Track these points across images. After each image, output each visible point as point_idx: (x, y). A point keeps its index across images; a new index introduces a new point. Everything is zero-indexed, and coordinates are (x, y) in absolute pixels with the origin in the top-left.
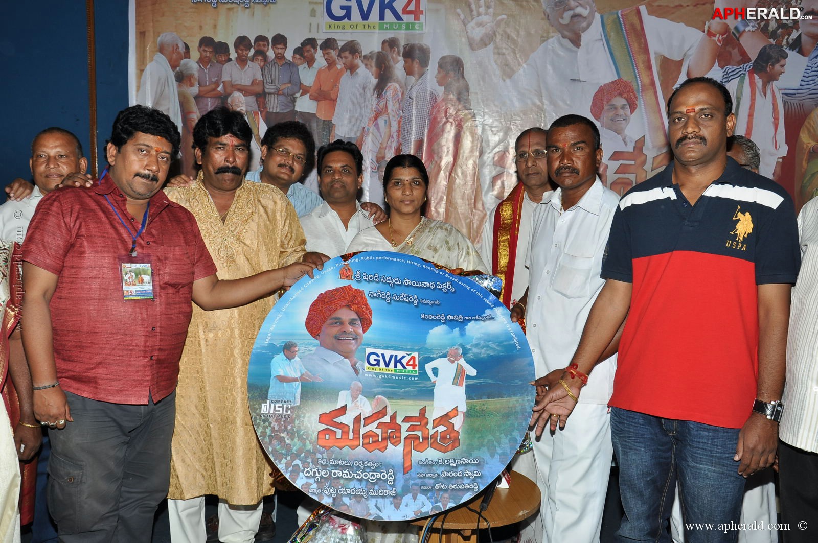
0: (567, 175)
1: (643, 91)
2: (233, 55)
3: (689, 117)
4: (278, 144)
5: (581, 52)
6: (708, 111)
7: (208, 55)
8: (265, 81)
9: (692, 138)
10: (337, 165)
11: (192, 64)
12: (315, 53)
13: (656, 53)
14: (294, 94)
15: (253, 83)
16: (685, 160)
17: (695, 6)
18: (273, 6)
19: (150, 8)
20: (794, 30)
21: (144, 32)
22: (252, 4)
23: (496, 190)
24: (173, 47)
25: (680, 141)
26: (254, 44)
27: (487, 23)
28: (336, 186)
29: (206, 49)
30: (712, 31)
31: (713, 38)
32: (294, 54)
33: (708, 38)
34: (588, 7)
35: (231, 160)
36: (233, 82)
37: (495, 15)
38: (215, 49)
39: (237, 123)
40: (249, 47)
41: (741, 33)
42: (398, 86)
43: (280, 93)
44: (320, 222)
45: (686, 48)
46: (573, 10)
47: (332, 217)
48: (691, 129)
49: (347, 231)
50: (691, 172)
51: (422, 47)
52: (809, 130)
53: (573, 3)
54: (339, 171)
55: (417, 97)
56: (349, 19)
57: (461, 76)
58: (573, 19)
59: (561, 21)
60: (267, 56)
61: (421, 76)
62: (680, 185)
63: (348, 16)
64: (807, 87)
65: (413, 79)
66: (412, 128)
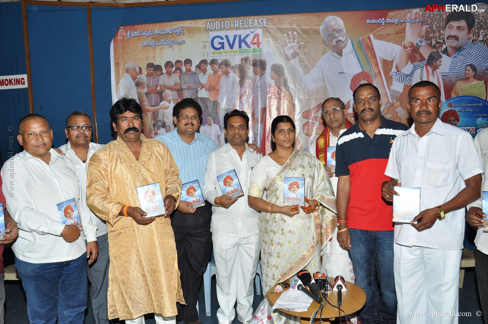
0: (424, 115)
1: (375, 76)
2: (164, 71)
3: (365, 101)
4: (180, 114)
5: (343, 58)
6: (373, 97)
7: (151, 72)
8: (181, 83)
9: (368, 109)
10: (237, 125)
11: (143, 77)
12: (207, 67)
13: (380, 58)
14: (197, 88)
15: (175, 84)
16: (366, 119)
17: (396, 34)
18: (183, 45)
19: (121, 51)
20: (444, 45)
21: (118, 63)
22: (173, 44)
23: (305, 131)
24: (133, 69)
25: (363, 111)
26: (175, 65)
27: (294, 47)
28: (236, 136)
29: (150, 69)
30: (406, 45)
31: (407, 49)
32: (196, 68)
33: (404, 49)
34: (344, 36)
35: (131, 125)
36: (165, 85)
37: (298, 42)
38: (154, 69)
39: (132, 105)
40: (172, 66)
41: (420, 47)
42: (250, 81)
43: (190, 88)
44: (226, 156)
45: (394, 55)
46: (337, 38)
47: (233, 152)
48: (367, 106)
49: (241, 160)
50: (368, 124)
51: (262, 60)
52: (455, 92)
53: (337, 35)
54: (238, 128)
55: (261, 86)
56: (223, 49)
57: (283, 74)
58: (337, 42)
59: (331, 44)
60: (182, 70)
61: (262, 75)
62: (365, 130)
63: (223, 47)
64: (452, 72)
65: (258, 77)
66: (260, 102)
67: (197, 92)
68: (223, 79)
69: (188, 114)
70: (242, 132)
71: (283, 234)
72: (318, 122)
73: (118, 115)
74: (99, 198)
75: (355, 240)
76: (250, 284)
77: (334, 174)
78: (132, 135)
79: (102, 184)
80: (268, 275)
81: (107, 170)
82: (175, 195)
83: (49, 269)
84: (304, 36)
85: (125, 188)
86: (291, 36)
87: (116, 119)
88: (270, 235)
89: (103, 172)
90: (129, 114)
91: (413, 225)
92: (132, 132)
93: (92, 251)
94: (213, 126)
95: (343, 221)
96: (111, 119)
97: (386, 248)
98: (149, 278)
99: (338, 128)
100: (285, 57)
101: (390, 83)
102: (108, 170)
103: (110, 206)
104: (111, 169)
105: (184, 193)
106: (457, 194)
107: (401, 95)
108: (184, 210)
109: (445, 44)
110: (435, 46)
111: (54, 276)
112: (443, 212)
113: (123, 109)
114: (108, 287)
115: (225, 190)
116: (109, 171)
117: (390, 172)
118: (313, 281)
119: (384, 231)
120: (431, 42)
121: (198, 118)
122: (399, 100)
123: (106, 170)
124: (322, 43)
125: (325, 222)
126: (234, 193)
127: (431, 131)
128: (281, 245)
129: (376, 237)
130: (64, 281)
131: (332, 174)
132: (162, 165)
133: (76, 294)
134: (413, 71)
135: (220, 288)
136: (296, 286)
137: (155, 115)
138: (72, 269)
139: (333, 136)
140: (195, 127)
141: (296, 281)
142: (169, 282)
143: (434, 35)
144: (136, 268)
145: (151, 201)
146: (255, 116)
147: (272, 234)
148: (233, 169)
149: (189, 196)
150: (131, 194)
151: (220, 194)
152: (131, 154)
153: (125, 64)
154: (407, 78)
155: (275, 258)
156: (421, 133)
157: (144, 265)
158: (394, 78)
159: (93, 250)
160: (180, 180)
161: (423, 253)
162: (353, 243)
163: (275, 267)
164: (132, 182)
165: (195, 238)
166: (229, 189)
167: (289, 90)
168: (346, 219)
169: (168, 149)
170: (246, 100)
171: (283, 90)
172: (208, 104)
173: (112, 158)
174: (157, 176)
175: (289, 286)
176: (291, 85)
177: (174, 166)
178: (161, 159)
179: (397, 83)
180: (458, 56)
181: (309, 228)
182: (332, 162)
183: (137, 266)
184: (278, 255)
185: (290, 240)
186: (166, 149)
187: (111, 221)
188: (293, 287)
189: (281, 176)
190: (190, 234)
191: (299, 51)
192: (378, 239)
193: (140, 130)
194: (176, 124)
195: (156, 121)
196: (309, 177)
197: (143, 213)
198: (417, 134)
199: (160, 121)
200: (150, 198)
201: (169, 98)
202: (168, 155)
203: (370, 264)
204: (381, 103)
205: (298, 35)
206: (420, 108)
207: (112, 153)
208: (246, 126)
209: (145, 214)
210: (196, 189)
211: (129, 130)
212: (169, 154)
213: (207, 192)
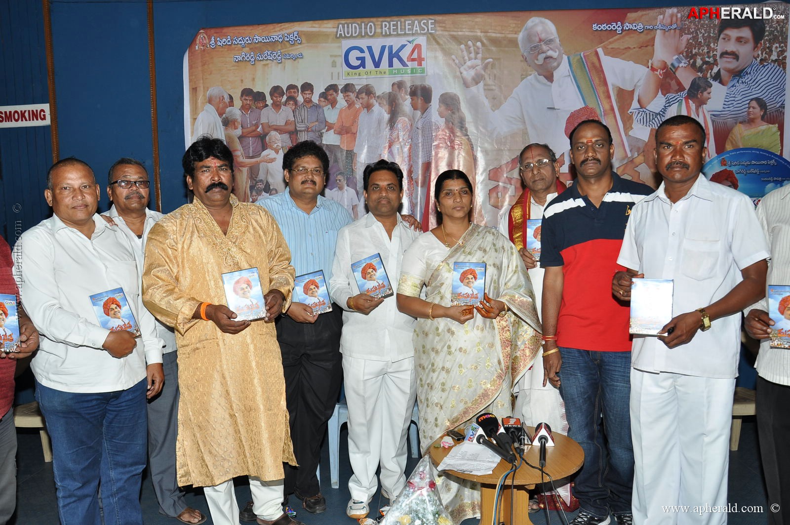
0: (678, 169)
1: (605, 114)
2: (269, 101)
3: (588, 147)
4: (295, 165)
5: (554, 84)
6: (600, 142)
7: (248, 103)
8: (296, 121)
10: (383, 183)
11: (235, 111)
12: (337, 96)
13: (613, 85)
14: (321, 130)
15: (287, 123)
17: (640, 48)
18: (300, 60)
19: (200, 68)
20: (715, 66)
21: (196, 88)
22: (283, 59)
23: (492, 200)
24: (220, 98)
25: (583, 162)
26: (286, 91)
27: (477, 66)
28: (383, 202)
29: (247, 98)
30: (655, 66)
31: (656, 72)
32: (319, 98)
33: (652, 72)
34: (557, 50)
35: (216, 179)
36: (269, 123)
37: (483, 59)
38: (254, 98)
39: (218, 147)
40: (282, 94)
41: (677, 69)
42: (406, 119)
43: (310, 130)
44: (366, 232)
45: (636, 81)
46: (545, 53)
47: (377, 227)
48: (590, 154)
49: (390, 239)
50: (591, 183)
51: (425, 87)
52: (732, 142)
53: (545, 47)
54: (385, 188)
55: (423, 127)
56: (364, 67)
57: (459, 109)
58: (546, 60)
59: (536, 62)
60: (297, 100)
61: (424, 110)
62: (586, 195)
63: (363, 65)
64: (728, 109)
65: (419, 113)
66: (420, 153)
67: (321, 136)
68: (363, 116)
69: (307, 165)
70: (392, 196)
71: (450, 353)
72: (513, 187)
73: (196, 163)
74: (161, 291)
75: (569, 366)
76: (402, 437)
77: (539, 264)
78: (216, 195)
79: (168, 270)
80: (428, 421)
81: (176, 248)
82: (284, 290)
83: (88, 401)
84: (493, 48)
85: (205, 277)
86: (472, 49)
87: (193, 169)
88: (430, 356)
89: (170, 251)
90: (213, 162)
91: (661, 338)
92: (217, 190)
93: (154, 379)
94: (346, 190)
95: (550, 337)
96: (184, 171)
97: (618, 379)
98: (240, 421)
99: (544, 191)
100: (462, 82)
101: (628, 125)
102: (178, 249)
103: (179, 303)
104: (183, 247)
105: (299, 290)
106: (731, 290)
107: (646, 144)
108: (299, 317)
109: (717, 66)
110: (701, 67)
111: (95, 413)
112: (708, 318)
113: (204, 154)
114: (178, 434)
115: (364, 285)
116: (180, 250)
117: (625, 259)
118: (502, 430)
119: (615, 352)
120: (695, 62)
121: (322, 172)
122: (642, 154)
123: (174, 247)
124: (521, 61)
125: (521, 339)
126: (377, 291)
127: (690, 193)
128: (448, 371)
129: (602, 360)
130: (111, 423)
131: (535, 263)
132: (263, 243)
133: (129, 444)
134: (665, 107)
135: (354, 442)
136: (474, 437)
137: (253, 172)
138: (124, 404)
139: (536, 204)
140: (318, 187)
141: (475, 429)
142: (271, 426)
143: (700, 50)
144: (219, 404)
145: (244, 295)
146: (412, 175)
147: (433, 354)
148: (377, 253)
149: (307, 294)
150: (214, 287)
151: (356, 292)
152: (216, 224)
153: (206, 89)
154: (656, 119)
155: (438, 392)
156: (674, 196)
157: (232, 399)
158: (634, 118)
159: (156, 378)
160: (292, 268)
161: (676, 384)
162: (566, 371)
163: (439, 405)
164: (216, 268)
165: (315, 363)
166: (370, 285)
167: (467, 135)
168: (556, 334)
169: (273, 219)
170: (398, 150)
171: (459, 134)
172: (339, 155)
173: (185, 229)
174: (256, 259)
175: (464, 438)
176: (471, 128)
177: (284, 245)
178: (262, 233)
179: (640, 126)
180: (737, 84)
181: (492, 345)
182: (535, 244)
183: (223, 401)
184: (443, 387)
185: (461, 363)
186: (270, 219)
187: (180, 328)
188: (471, 440)
189: (448, 264)
190: (308, 355)
191: (484, 73)
192: (605, 364)
193: (230, 189)
194: (288, 181)
195: (254, 182)
196: (492, 266)
197: (231, 315)
198: (669, 198)
199: (261, 181)
200: (242, 292)
201: (276, 145)
202: (273, 228)
203: (592, 405)
204: (613, 152)
205: (483, 48)
206: (671, 158)
207: (185, 223)
208: (398, 186)
209: (233, 316)
210: (319, 285)
211: (212, 186)
212: (275, 226)
213: (335, 290)
